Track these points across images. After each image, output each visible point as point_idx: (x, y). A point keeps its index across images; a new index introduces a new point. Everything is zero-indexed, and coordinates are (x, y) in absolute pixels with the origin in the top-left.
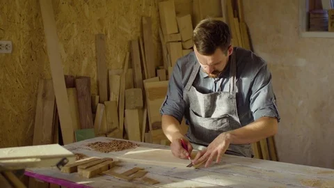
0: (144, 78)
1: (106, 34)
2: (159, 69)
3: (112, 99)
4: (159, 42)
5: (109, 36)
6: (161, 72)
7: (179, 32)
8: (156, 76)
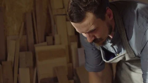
0: (35, 43)
1: (5, 7)
2: (48, 35)
3: (9, 59)
4: (48, 14)
5: (7, 9)
6: (49, 38)
7: (64, 7)
8: (45, 41)
